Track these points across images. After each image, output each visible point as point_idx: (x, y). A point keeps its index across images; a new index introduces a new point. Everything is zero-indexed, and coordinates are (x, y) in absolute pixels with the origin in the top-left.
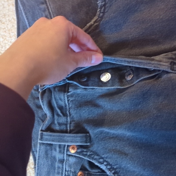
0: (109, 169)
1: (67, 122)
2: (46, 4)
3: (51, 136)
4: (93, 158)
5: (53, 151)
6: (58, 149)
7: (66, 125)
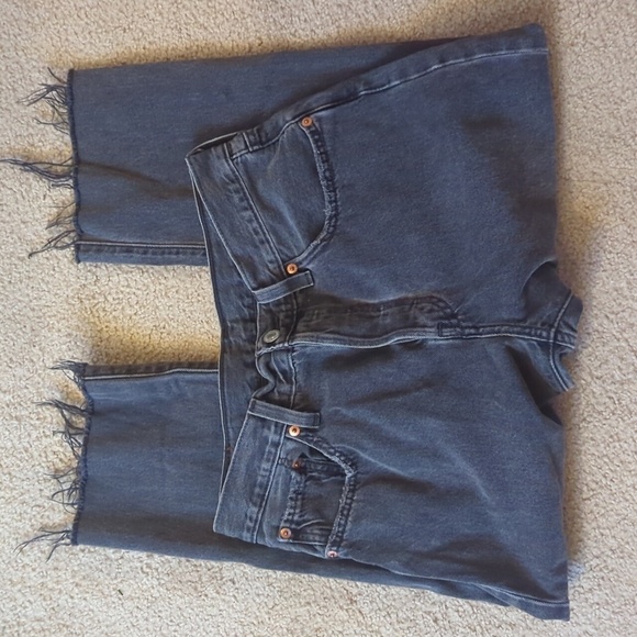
0: (344, 462)
1: (291, 391)
2: (252, 208)
3: (266, 407)
4: (321, 447)
5: (266, 431)
6: (273, 428)
7: (290, 396)
